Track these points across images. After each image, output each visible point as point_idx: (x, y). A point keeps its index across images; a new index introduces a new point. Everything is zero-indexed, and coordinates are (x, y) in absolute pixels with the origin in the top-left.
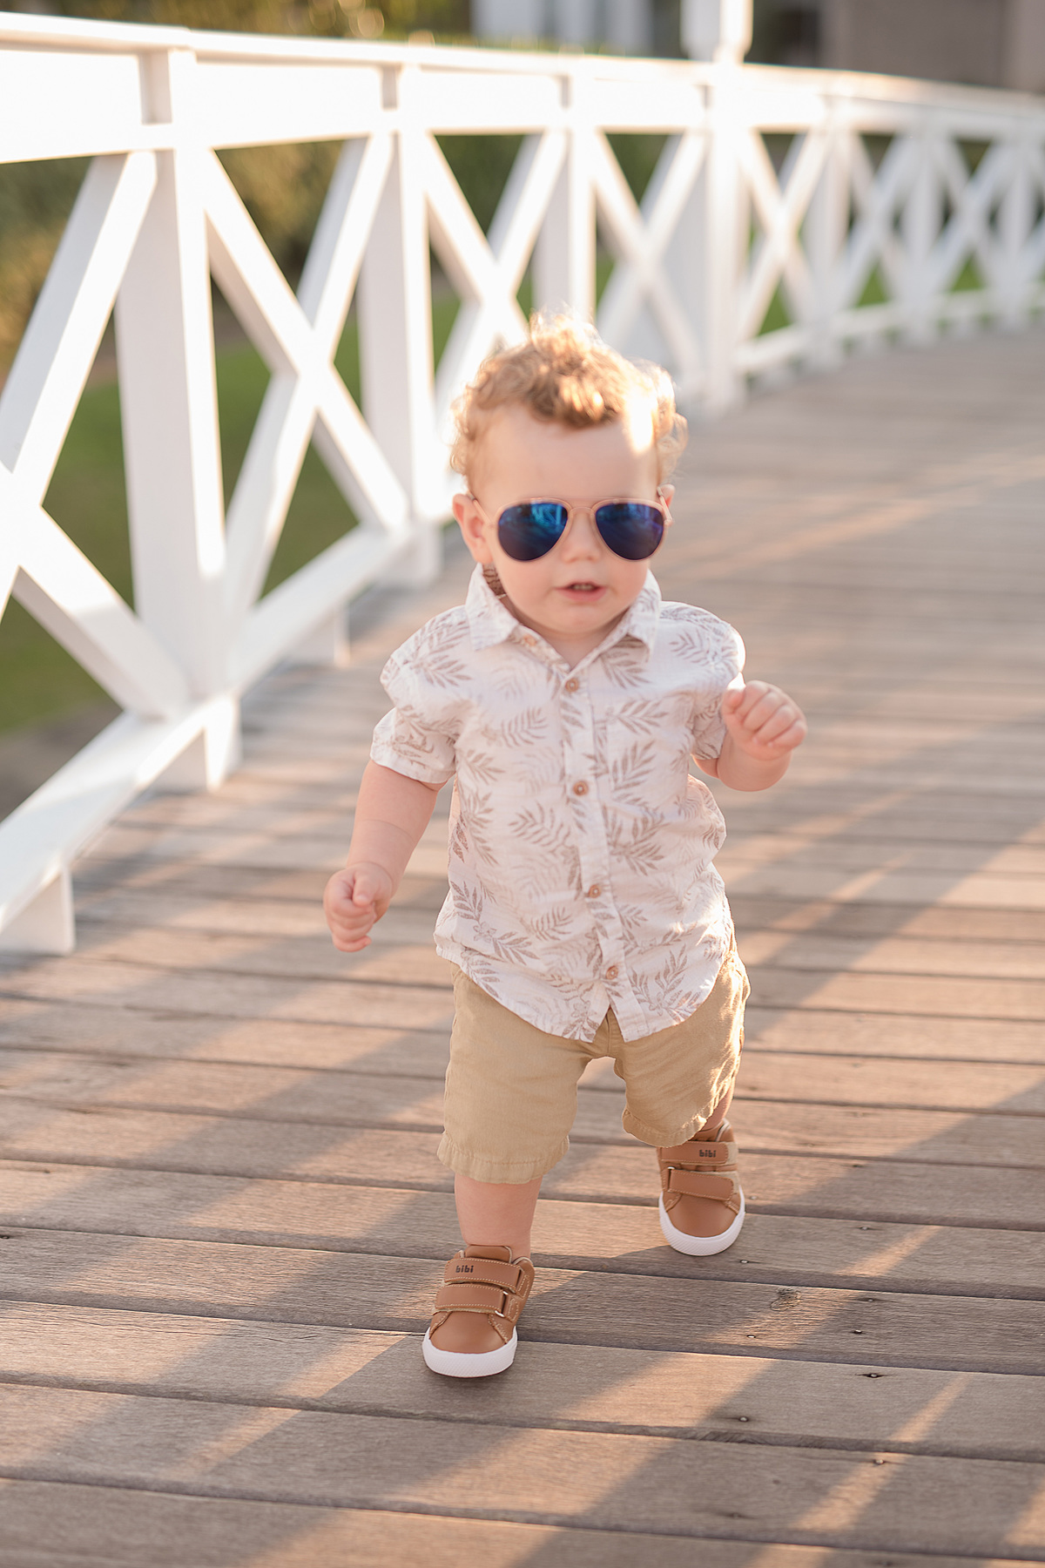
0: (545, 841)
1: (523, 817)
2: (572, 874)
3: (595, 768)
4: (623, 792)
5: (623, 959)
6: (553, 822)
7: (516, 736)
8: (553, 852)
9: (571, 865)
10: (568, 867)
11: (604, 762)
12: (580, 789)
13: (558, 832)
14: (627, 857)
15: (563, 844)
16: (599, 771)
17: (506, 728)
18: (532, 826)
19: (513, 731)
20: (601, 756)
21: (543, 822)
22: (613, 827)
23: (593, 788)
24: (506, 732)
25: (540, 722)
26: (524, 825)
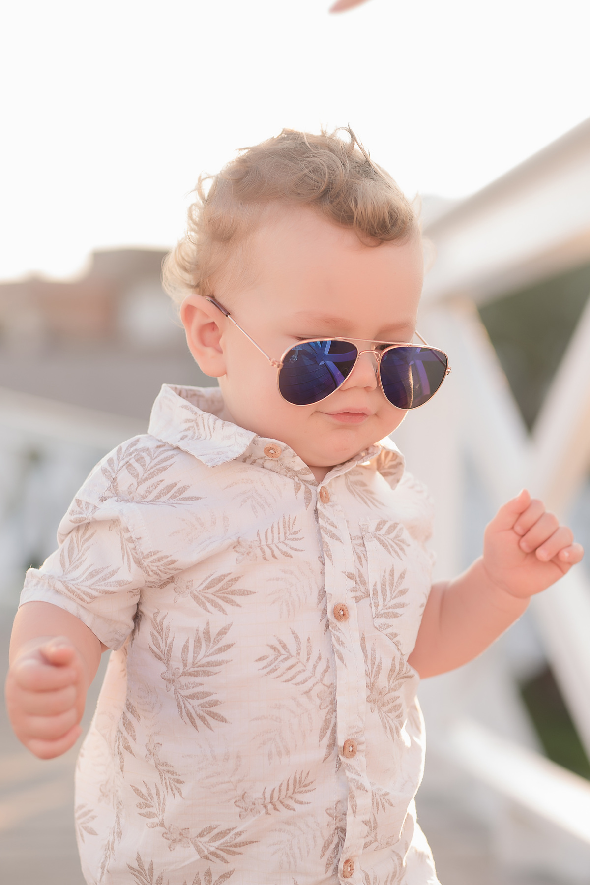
0: (300, 678)
1: (274, 649)
2: (327, 722)
3: (353, 590)
4: (382, 620)
5: (361, 851)
6: (309, 654)
7: (273, 547)
8: (307, 693)
9: (327, 710)
10: (323, 713)
11: (364, 583)
12: (341, 613)
13: (315, 667)
14: (379, 709)
15: (321, 680)
16: (359, 594)
17: (263, 537)
18: (286, 659)
19: (270, 542)
20: (361, 576)
21: (299, 654)
22: (373, 664)
23: (353, 613)
24: (263, 542)
25: (296, 533)
26: (276, 659)
